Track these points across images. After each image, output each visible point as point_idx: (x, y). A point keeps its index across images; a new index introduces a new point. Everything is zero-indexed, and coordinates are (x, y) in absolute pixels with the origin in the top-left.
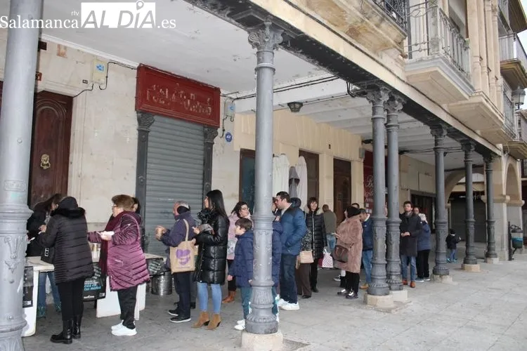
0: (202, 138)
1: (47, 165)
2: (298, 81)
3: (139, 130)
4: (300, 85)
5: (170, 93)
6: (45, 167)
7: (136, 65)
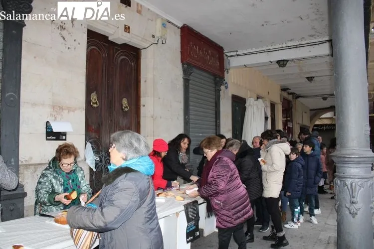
0: (214, 86)
1: (127, 107)
2: (289, 44)
3: (184, 79)
4: (290, 48)
5: (199, 49)
6: (126, 109)
7: (180, 26)
